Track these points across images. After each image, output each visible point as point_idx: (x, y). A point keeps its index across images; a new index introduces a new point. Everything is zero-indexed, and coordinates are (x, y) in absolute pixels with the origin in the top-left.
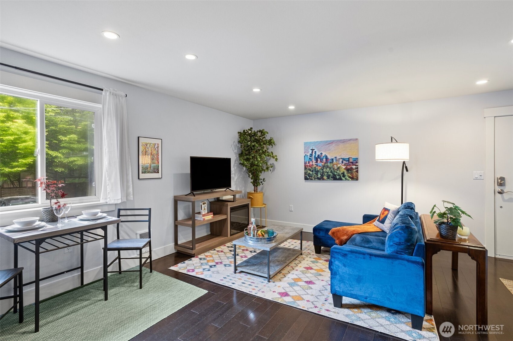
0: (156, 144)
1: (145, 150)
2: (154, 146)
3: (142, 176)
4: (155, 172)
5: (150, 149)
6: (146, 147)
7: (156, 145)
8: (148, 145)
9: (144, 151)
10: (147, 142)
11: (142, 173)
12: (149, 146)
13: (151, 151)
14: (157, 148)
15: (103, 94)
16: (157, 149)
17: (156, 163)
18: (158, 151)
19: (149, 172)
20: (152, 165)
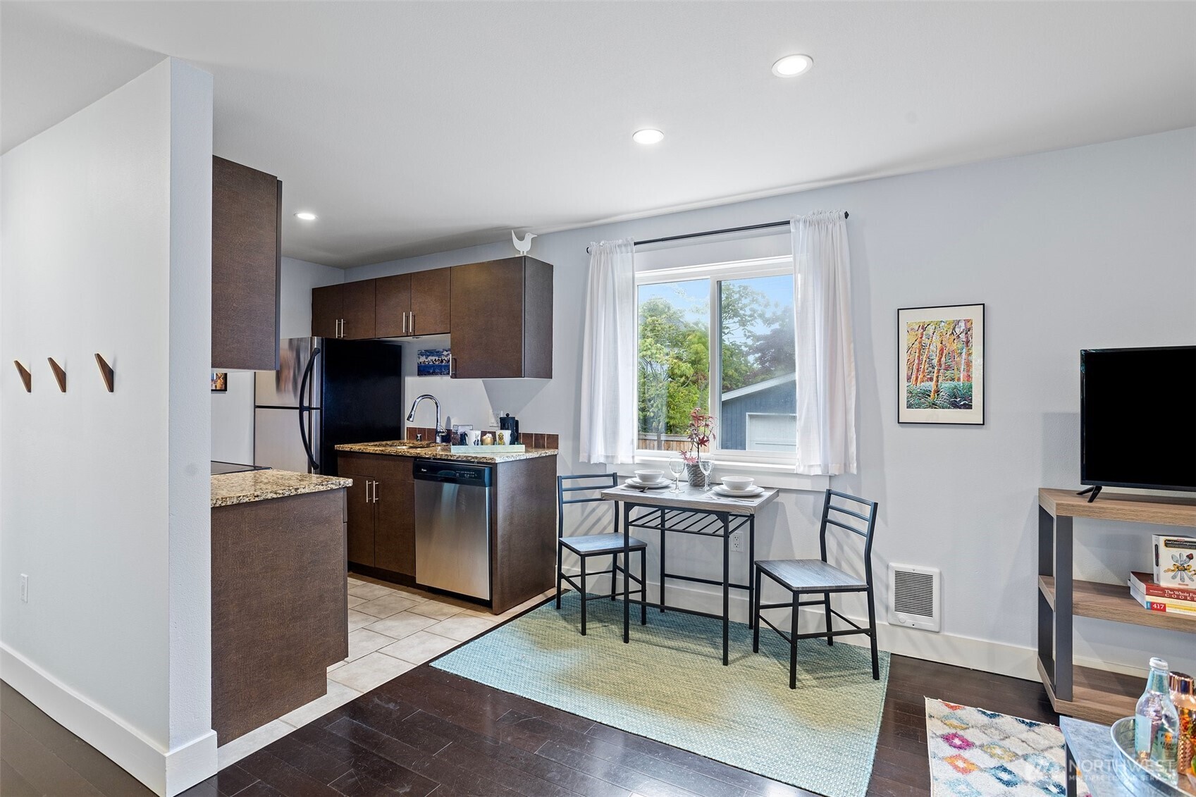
0: (959, 321)
1: (920, 342)
2: (954, 329)
3: (908, 415)
4: (955, 405)
5: (936, 339)
6: (922, 334)
7: (962, 324)
8: (930, 329)
9: (917, 345)
10: (927, 321)
11: (907, 408)
12: (932, 331)
13: (939, 346)
14: (963, 334)
15: (792, 230)
16: (963, 336)
17: (959, 380)
18: (968, 342)
19: (933, 405)
20: (943, 385)
